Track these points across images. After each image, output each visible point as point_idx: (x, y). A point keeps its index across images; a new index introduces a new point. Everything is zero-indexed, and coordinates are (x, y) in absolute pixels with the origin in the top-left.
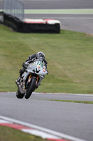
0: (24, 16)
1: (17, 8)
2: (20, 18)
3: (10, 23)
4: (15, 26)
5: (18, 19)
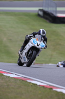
0: (57, 12)
1: (52, 7)
2: (54, 13)
3: (47, 17)
4: (51, 19)
5: (52, 14)
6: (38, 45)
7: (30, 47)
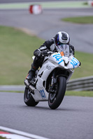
6: (66, 65)
7: (50, 71)
